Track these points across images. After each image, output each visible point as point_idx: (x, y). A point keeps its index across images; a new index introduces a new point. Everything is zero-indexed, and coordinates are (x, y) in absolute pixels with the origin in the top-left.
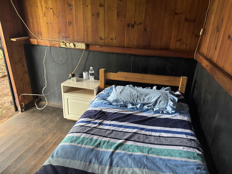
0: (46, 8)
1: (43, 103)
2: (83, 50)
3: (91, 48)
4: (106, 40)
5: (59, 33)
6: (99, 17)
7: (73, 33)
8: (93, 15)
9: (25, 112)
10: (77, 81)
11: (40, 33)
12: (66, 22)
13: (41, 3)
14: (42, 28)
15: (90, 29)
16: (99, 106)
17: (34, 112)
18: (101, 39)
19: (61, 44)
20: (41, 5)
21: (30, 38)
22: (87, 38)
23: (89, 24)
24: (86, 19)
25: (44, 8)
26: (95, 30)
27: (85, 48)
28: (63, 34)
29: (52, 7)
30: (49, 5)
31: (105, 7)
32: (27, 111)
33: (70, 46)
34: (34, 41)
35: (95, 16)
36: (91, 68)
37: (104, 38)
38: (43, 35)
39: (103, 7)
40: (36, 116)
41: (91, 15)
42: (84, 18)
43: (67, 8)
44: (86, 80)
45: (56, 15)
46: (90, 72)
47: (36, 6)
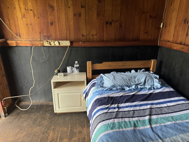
0: (26, 9)
1: (24, 103)
4: (87, 36)
5: (40, 33)
6: (81, 17)
7: (55, 32)
8: (75, 15)
9: (9, 116)
10: (64, 76)
11: (18, 35)
12: (48, 22)
13: (19, 4)
14: (20, 30)
15: (72, 27)
17: (18, 114)
18: (83, 35)
20: (20, 7)
21: (7, 40)
23: (72, 23)
24: (68, 19)
25: (23, 10)
26: (77, 28)
27: (70, 45)
28: (45, 34)
29: (32, 9)
30: (29, 7)
31: (86, 8)
32: (10, 115)
33: (55, 45)
35: (77, 16)
37: (85, 35)
38: (22, 36)
39: (84, 8)
41: (73, 15)
42: (66, 19)
43: (48, 9)
44: (70, 73)
45: (36, 16)
47: (14, 8)
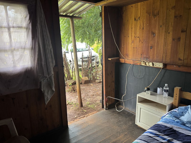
0: (135, 37)
2: (160, 68)
3: (168, 67)
4: (185, 61)
6: (180, 41)
7: (153, 55)
8: (173, 40)
10: (151, 95)
11: (127, 55)
14: (129, 52)
15: (169, 51)
16: (170, 123)
19: (142, 63)
21: (120, 58)
22: (166, 59)
23: (169, 47)
24: (167, 43)
25: (133, 37)
27: (162, 67)
29: (139, 36)
30: (137, 35)
31: (187, 32)
33: (149, 65)
34: (122, 60)
35: (175, 41)
36: (166, 85)
37: (183, 59)
38: (129, 56)
39: (185, 32)
40: (115, 115)
41: (171, 40)
42: (165, 43)
45: (141, 41)
46: (164, 88)
